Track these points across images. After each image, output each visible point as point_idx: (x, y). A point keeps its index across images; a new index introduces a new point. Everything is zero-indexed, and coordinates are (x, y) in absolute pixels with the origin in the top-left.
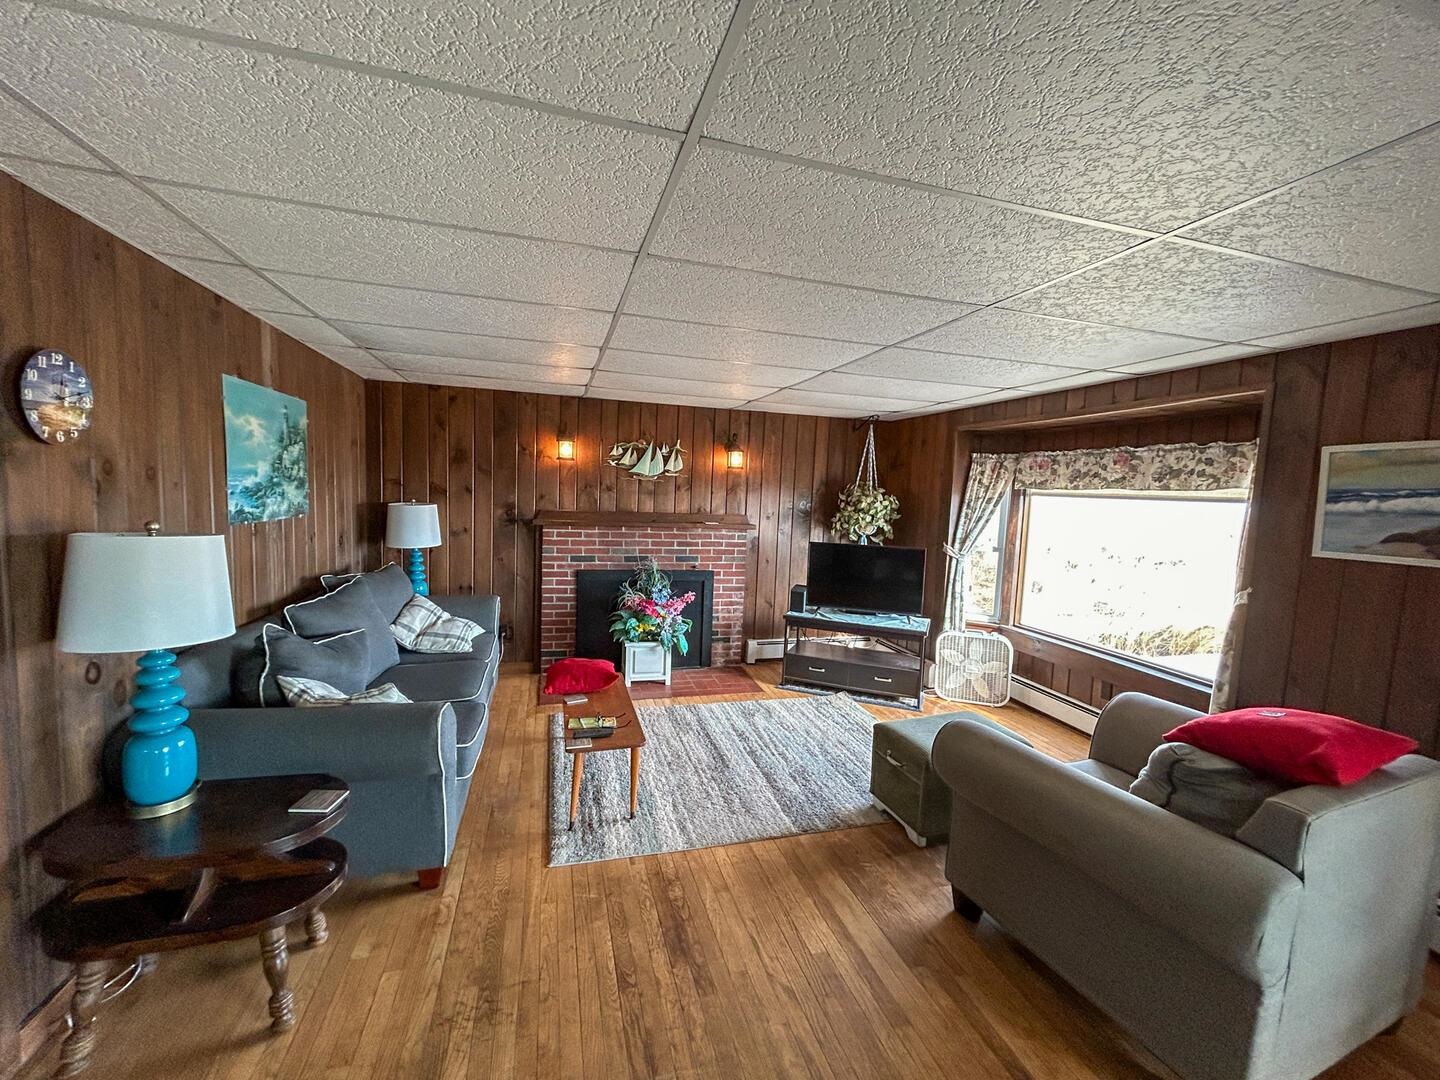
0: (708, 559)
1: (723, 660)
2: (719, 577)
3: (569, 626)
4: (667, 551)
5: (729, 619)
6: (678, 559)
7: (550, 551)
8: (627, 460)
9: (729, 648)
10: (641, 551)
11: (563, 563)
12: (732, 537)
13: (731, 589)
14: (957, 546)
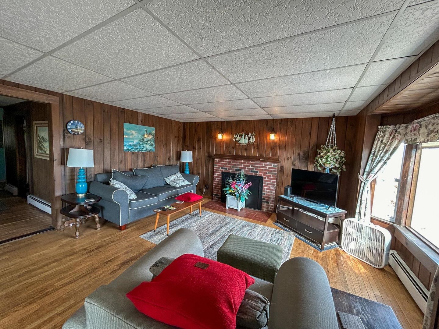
0: (262, 172)
1: (266, 209)
2: (265, 179)
3: (220, 188)
4: (248, 168)
5: (269, 195)
6: (251, 171)
7: (216, 165)
8: (238, 139)
9: (269, 206)
10: (240, 168)
11: (219, 169)
12: (271, 165)
13: (270, 184)
14: (365, 176)
